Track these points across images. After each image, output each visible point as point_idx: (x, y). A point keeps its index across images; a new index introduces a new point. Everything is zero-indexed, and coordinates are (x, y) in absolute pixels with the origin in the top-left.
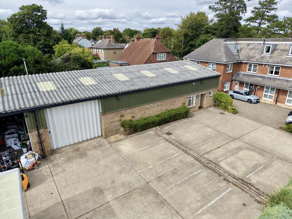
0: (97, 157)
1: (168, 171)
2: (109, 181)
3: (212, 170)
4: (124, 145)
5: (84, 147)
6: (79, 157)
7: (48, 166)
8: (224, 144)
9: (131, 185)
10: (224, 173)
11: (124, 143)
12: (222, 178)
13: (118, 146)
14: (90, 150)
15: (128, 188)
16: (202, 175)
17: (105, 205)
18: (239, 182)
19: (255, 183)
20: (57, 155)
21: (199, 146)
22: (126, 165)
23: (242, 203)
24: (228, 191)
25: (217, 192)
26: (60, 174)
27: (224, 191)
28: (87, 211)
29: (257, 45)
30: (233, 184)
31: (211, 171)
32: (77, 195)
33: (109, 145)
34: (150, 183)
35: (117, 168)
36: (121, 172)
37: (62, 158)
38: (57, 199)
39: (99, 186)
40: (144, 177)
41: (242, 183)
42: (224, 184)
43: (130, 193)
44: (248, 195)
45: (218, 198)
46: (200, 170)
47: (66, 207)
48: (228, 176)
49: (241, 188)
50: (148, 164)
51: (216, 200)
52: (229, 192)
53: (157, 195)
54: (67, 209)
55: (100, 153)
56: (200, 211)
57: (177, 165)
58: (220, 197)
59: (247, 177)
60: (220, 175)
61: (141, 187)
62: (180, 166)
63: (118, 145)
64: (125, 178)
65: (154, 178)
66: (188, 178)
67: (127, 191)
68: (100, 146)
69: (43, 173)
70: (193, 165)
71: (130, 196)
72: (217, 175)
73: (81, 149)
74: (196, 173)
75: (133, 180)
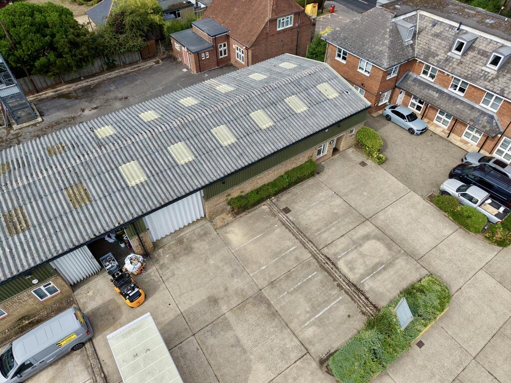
0: (204, 253)
1: (282, 274)
2: (222, 289)
3: (328, 272)
4: (233, 233)
5: (187, 237)
6: (185, 254)
7: (154, 268)
8: (351, 228)
9: (244, 293)
10: (339, 278)
11: (233, 229)
12: (336, 283)
13: (226, 235)
14: (195, 241)
15: (242, 297)
16: (316, 279)
17: (222, 317)
18: (351, 290)
19: (367, 290)
20: (160, 250)
21: (320, 234)
22: (238, 264)
23: (347, 314)
24: (337, 300)
25: (327, 302)
26: (171, 280)
27: (335, 299)
28: (207, 324)
29: (447, 29)
30: (345, 291)
31: (326, 273)
32: (193, 306)
33: (215, 233)
34: (263, 291)
35: (228, 270)
36: (232, 276)
37: (167, 256)
38: (176, 311)
39: (213, 294)
40: (256, 282)
41: (354, 291)
42: (335, 291)
43: (243, 304)
44: (356, 305)
45: (326, 309)
46: (316, 273)
47: (187, 320)
48: (342, 281)
49: (351, 297)
50: (260, 263)
51: (324, 310)
52: (338, 302)
53: (269, 305)
54: (188, 322)
55: (207, 247)
56: (308, 323)
57: (292, 265)
58: (328, 308)
59: (362, 282)
60: (335, 280)
61: (254, 296)
62: (294, 266)
63: (226, 233)
64: (237, 283)
65: (267, 283)
66: (301, 284)
67: (240, 301)
68: (205, 234)
69: (152, 278)
70: (309, 264)
71: (244, 306)
72: (332, 279)
73: (185, 240)
74: (310, 276)
75: (246, 287)
